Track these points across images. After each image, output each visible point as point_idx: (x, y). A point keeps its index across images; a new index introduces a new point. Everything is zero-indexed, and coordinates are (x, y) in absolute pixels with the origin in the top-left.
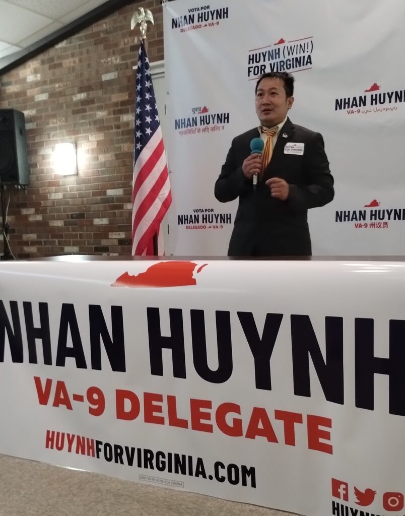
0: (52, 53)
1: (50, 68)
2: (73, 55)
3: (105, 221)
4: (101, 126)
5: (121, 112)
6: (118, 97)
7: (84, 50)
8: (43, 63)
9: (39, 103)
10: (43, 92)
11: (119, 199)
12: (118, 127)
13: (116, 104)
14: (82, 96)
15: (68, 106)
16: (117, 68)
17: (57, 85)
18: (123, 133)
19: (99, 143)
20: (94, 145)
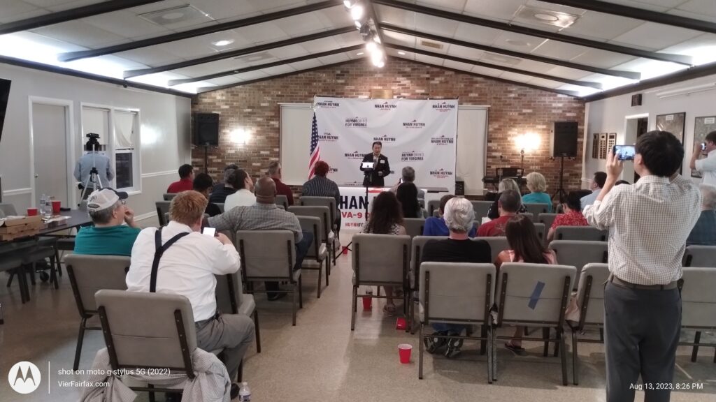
0: (233, 89)
1: (232, 95)
2: (245, 92)
3: (259, 164)
4: (259, 124)
5: (270, 120)
6: (268, 114)
7: (252, 91)
8: (227, 92)
9: (223, 110)
10: (226, 104)
11: (267, 155)
12: (268, 126)
13: (268, 117)
14: (249, 110)
15: (240, 113)
16: (269, 102)
17: (235, 103)
18: (271, 129)
19: (257, 131)
20: (255, 132)
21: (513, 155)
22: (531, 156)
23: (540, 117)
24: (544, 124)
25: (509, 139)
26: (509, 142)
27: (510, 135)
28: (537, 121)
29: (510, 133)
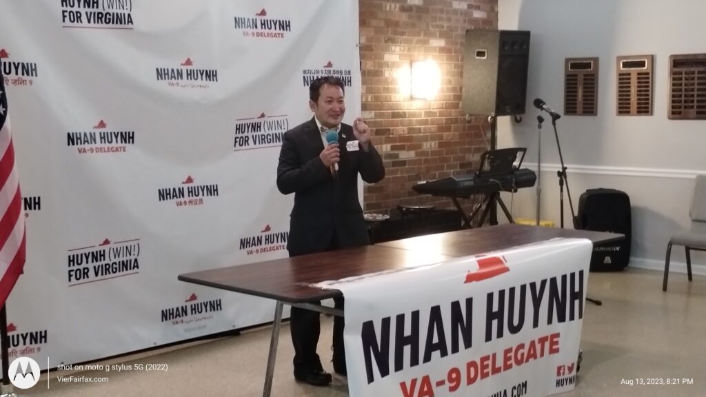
21: (395, 115)
22: (423, 118)
23: (435, 19)
24: (442, 35)
25: (387, 74)
26: (386, 81)
27: (387, 65)
28: (431, 29)
29: (388, 57)
